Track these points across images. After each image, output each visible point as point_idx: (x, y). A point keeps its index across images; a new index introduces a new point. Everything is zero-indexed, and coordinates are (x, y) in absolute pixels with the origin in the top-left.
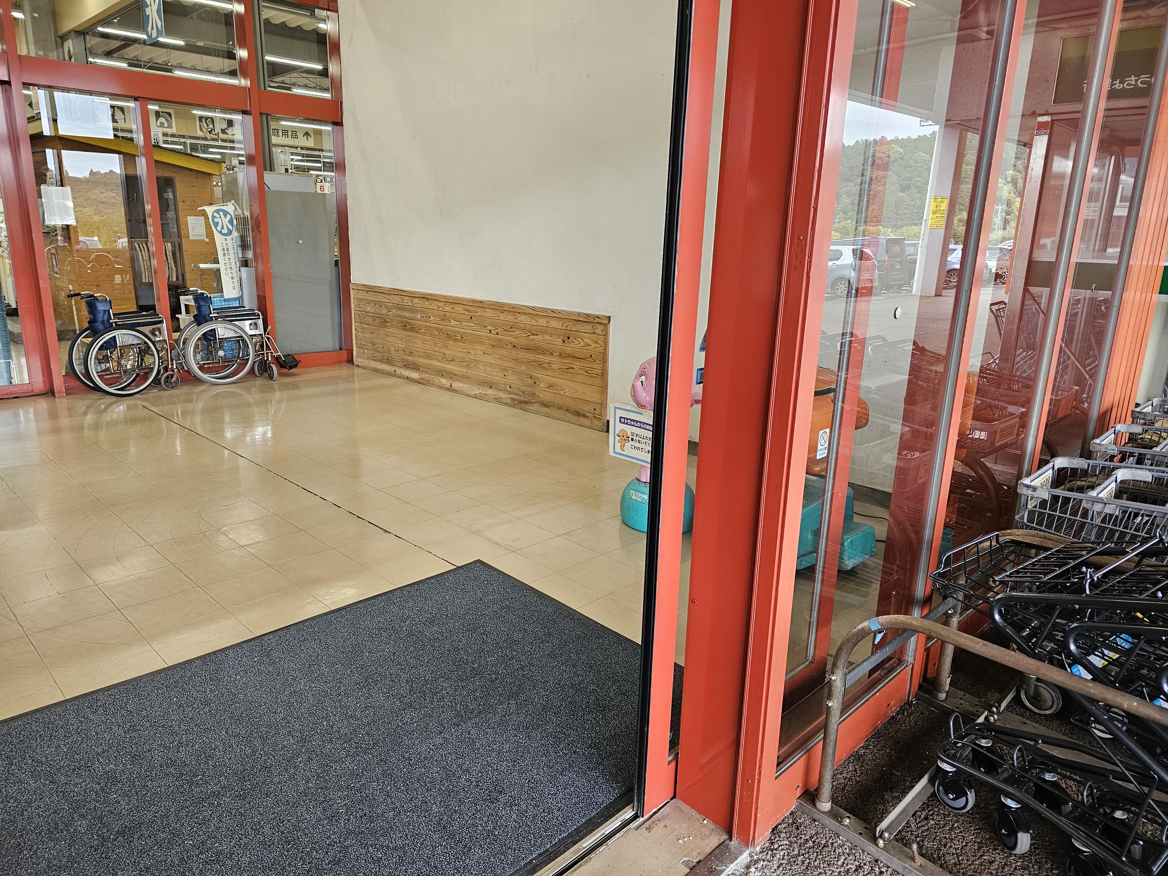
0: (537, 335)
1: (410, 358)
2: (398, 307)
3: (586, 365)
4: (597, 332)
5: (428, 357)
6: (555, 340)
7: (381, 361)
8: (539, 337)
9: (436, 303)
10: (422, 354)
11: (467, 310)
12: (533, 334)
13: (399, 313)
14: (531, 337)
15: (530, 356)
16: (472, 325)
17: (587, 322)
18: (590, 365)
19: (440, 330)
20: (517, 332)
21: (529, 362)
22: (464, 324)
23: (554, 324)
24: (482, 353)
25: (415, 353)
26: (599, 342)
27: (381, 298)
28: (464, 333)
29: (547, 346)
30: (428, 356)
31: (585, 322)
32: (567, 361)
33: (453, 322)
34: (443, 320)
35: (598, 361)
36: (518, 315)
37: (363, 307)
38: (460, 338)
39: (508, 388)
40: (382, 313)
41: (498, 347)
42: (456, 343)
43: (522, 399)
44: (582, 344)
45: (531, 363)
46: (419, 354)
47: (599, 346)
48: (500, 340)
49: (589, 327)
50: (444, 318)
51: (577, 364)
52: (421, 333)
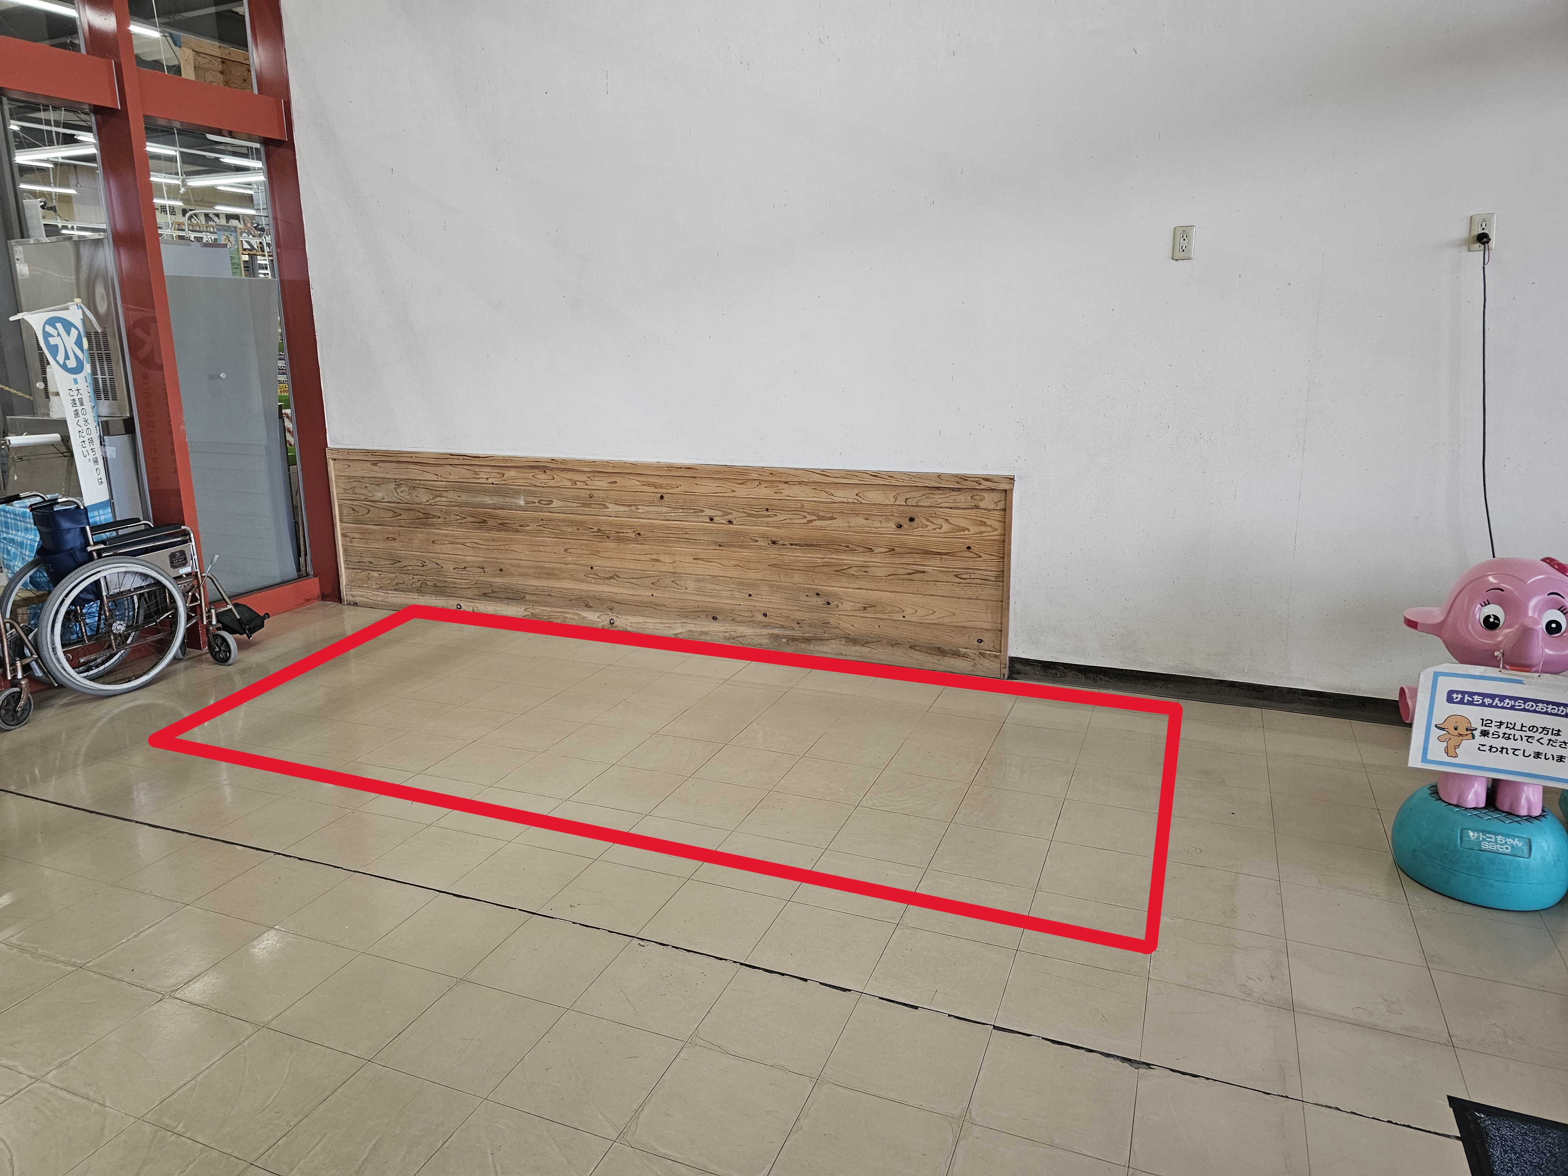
0: (832, 518)
1: (498, 580)
2: (462, 487)
3: (959, 564)
4: (982, 505)
5: (551, 574)
6: (878, 525)
7: (419, 591)
8: (839, 523)
9: (570, 475)
10: (531, 571)
11: (649, 485)
12: (821, 518)
13: (464, 498)
14: (818, 523)
15: (817, 557)
16: (665, 510)
17: (959, 490)
18: (965, 565)
19: (580, 524)
20: (780, 517)
21: (810, 569)
22: (642, 509)
23: (875, 497)
24: (690, 559)
25: (512, 569)
26: (988, 522)
27: (415, 473)
28: (643, 526)
29: (858, 538)
30: (549, 574)
31: (953, 489)
32: (910, 561)
33: (612, 508)
34: (585, 505)
35: (985, 557)
36: (781, 486)
37: (365, 491)
38: (633, 535)
39: (760, 617)
40: (417, 500)
41: (731, 546)
42: (622, 546)
43: (797, 634)
44: (946, 527)
45: (817, 570)
46: (522, 570)
47: (988, 529)
48: (736, 533)
49: (963, 499)
50: (589, 501)
51: (932, 565)
52: (528, 532)
